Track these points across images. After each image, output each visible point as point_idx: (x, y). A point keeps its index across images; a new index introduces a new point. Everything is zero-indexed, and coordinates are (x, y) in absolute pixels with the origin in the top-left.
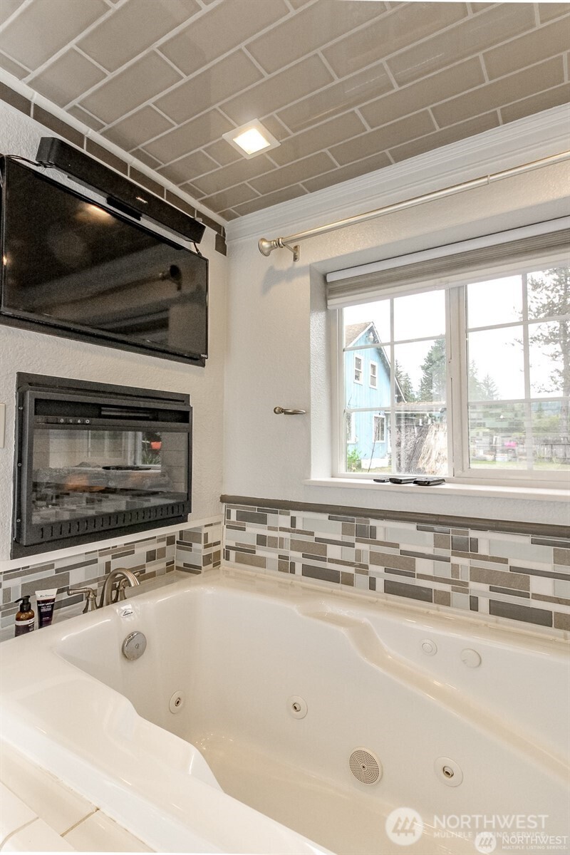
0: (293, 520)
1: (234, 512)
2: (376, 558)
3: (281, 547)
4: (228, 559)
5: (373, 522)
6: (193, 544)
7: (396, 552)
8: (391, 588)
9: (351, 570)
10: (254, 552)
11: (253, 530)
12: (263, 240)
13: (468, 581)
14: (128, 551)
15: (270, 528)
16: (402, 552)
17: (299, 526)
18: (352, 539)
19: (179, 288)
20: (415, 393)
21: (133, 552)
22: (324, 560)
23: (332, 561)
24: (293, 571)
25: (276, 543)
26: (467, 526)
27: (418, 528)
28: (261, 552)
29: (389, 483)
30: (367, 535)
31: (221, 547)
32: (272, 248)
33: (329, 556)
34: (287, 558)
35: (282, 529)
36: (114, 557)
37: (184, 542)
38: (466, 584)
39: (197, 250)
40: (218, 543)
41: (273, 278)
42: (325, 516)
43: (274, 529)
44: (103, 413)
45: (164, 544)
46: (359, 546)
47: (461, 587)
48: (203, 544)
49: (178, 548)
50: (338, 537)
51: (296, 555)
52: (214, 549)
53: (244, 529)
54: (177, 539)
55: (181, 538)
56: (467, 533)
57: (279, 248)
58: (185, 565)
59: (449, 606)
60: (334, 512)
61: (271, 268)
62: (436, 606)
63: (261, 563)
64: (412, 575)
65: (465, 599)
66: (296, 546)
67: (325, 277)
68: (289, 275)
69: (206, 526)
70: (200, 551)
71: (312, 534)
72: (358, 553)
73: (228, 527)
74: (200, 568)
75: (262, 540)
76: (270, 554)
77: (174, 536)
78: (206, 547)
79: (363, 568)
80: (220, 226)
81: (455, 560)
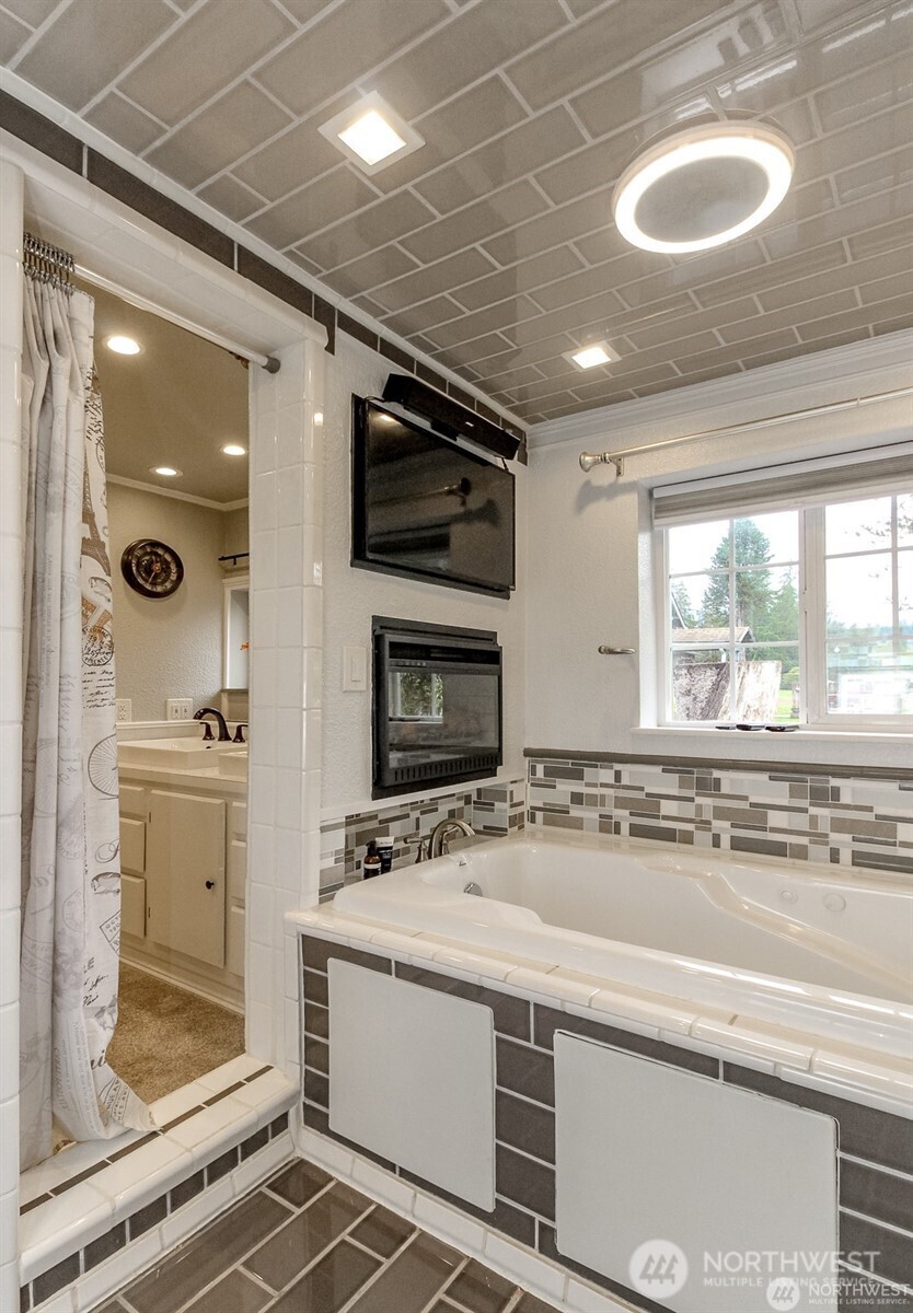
0: (618, 775)
1: (540, 769)
2: (720, 813)
3: (603, 805)
4: (533, 821)
5: (716, 774)
6: (496, 803)
7: (744, 805)
8: (738, 844)
9: (690, 827)
10: (568, 812)
11: (566, 787)
12: (585, 454)
13: (829, 832)
14: (431, 808)
15: (588, 785)
16: (752, 805)
17: (625, 781)
18: (691, 793)
19: (464, 503)
20: (694, 613)
21: (436, 810)
22: (657, 817)
23: (666, 818)
24: (617, 832)
25: (594, 801)
26: (828, 774)
27: (771, 778)
28: (576, 812)
29: (737, 730)
30: (711, 787)
31: (524, 809)
32: (595, 463)
33: (663, 812)
34: (611, 817)
35: (603, 785)
36: (423, 813)
37: (484, 801)
38: (826, 836)
39: (505, 466)
40: (521, 803)
41: (589, 494)
42: (658, 769)
43: (595, 785)
44: (433, 655)
45: (462, 803)
46: (699, 800)
47: (821, 838)
48: (509, 803)
49: (475, 808)
50: (675, 792)
51: (622, 815)
52: (519, 810)
53: (554, 787)
54: (474, 798)
55: (479, 796)
56: (828, 782)
57: (603, 464)
58: (485, 827)
59: (806, 859)
60: (669, 764)
61: (588, 483)
62: (791, 860)
63: (578, 824)
64: (764, 829)
65: (825, 852)
66: (621, 803)
67: (651, 493)
68: (613, 491)
69: (512, 782)
70: (505, 811)
71: (642, 789)
72: (699, 808)
73: (532, 785)
74: (506, 830)
75: (577, 798)
76: (590, 815)
77: (470, 796)
78: (512, 806)
79: (705, 825)
80: (522, 431)
81: (813, 810)
